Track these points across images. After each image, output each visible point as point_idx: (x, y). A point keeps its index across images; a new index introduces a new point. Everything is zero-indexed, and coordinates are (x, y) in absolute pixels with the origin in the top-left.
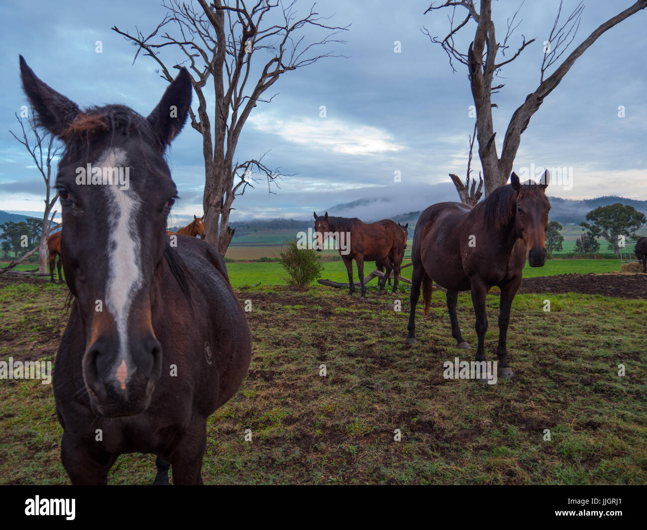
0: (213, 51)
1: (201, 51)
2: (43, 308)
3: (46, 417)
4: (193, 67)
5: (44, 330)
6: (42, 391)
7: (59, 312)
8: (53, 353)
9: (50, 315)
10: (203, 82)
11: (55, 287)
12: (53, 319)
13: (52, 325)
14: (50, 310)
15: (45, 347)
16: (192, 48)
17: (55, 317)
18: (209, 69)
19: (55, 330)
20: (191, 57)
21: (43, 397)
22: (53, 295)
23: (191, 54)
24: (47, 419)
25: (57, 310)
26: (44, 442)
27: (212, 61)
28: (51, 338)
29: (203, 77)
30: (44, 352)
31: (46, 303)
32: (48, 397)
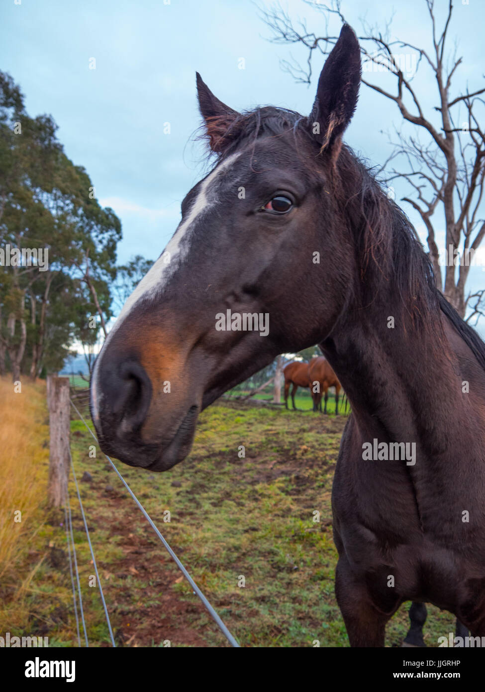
0: (442, 179)
1: (430, 180)
2: (280, 431)
3: (286, 536)
4: (420, 198)
5: (282, 451)
6: (282, 510)
7: (294, 435)
8: (290, 475)
9: (287, 438)
10: (431, 212)
11: (290, 413)
12: (290, 442)
13: (289, 448)
14: (287, 433)
15: (283, 467)
16: (420, 178)
17: (291, 440)
18: (439, 196)
19: (292, 453)
20: (418, 189)
21: (283, 516)
22: (288, 420)
23: (417, 185)
24: (287, 540)
25: (292, 433)
26: (286, 563)
27: (441, 189)
28: (288, 459)
29: (431, 207)
30: (283, 473)
31: (283, 427)
32: (288, 517)
